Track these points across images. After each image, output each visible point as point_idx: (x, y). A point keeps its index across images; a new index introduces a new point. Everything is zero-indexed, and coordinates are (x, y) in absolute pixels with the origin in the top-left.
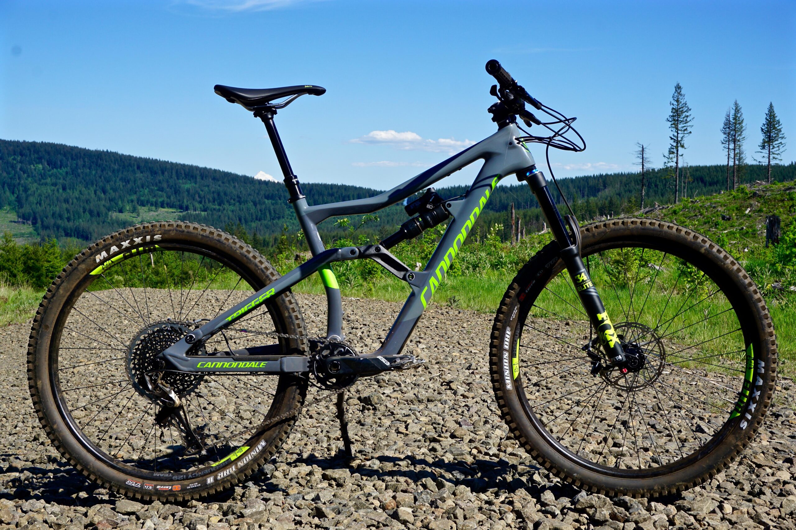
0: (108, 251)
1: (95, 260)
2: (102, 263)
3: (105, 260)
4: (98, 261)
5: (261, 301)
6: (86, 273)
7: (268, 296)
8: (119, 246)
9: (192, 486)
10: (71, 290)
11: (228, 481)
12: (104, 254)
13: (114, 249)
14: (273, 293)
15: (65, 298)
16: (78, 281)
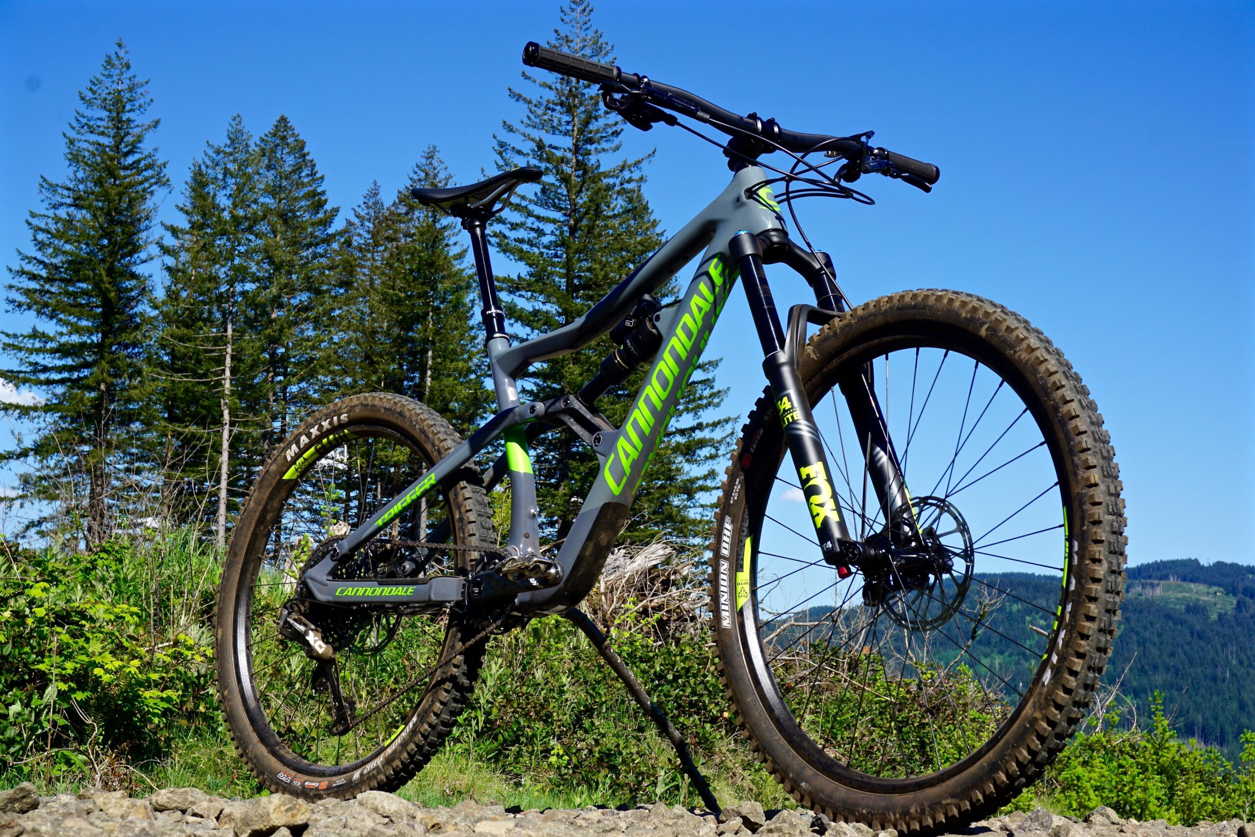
0: (298, 444)
1: (285, 457)
2: (293, 462)
3: (298, 456)
4: (289, 459)
5: (418, 494)
6: (278, 478)
7: (427, 486)
8: (309, 435)
9: (339, 783)
10: (263, 503)
11: (375, 777)
12: (294, 447)
13: (304, 440)
14: (433, 482)
15: (258, 514)
16: (270, 489)
